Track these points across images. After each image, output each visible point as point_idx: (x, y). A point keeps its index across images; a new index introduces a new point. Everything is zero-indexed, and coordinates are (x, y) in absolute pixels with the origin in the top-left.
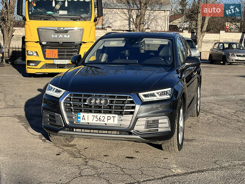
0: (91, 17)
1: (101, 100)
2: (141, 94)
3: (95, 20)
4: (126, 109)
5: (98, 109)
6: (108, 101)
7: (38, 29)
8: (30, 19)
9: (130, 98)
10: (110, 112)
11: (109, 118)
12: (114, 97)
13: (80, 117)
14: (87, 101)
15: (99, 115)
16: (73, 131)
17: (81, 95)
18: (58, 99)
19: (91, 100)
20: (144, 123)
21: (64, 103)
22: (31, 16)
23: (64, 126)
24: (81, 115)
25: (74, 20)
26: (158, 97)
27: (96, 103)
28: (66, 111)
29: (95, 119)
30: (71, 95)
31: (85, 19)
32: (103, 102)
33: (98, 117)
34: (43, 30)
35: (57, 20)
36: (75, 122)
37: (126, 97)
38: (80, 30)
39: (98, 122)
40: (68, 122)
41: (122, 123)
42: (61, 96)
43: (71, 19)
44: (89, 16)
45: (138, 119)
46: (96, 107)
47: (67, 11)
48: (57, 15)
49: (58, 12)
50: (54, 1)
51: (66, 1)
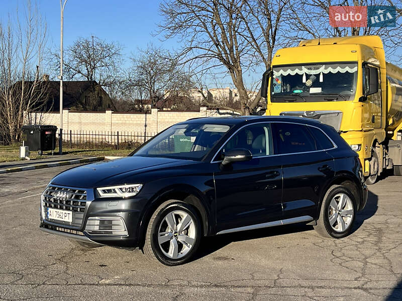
0: (354, 95)
2: (99, 190)
3: (362, 100)
7: (281, 114)
8: (271, 102)
11: (66, 215)
12: (75, 191)
22: (274, 97)
23: (42, 222)
24: (50, 210)
25: (328, 100)
26: (118, 194)
31: (345, 98)
33: (59, 214)
37: (83, 192)
38: (337, 114)
39: (59, 219)
43: (325, 100)
44: (352, 93)
45: (89, 218)
47: (321, 88)
48: (306, 94)
49: (308, 90)
50: (304, 75)
51: (321, 74)
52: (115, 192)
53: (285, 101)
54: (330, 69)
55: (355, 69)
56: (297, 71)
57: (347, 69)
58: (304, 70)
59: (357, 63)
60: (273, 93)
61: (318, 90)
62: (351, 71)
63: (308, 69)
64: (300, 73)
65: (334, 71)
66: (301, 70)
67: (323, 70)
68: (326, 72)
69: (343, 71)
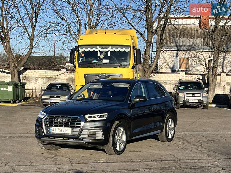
0: (129, 64)
1: (63, 119)
2: (87, 116)
3: (133, 67)
4: (76, 125)
5: (61, 125)
6: (67, 120)
7: (85, 75)
8: (79, 67)
9: (79, 118)
10: (68, 127)
11: (66, 130)
12: (70, 118)
13: (51, 130)
14: (56, 120)
15: (61, 128)
16: (50, 138)
17: (53, 117)
18: (42, 119)
19: (58, 119)
20: (86, 133)
21: (45, 121)
22: (80, 64)
23: (44, 135)
24: (52, 128)
25: (114, 67)
26: (97, 119)
27: (60, 121)
28: (45, 126)
29: (59, 130)
30: (48, 116)
31: (124, 66)
32: (64, 120)
33: (61, 129)
34: (89, 76)
35: (100, 68)
36: (49, 133)
37: (77, 118)
38: (119, 76)
39: (61, 132)
40: (45, 132)
41: (74, 133)
42: (43, 117)
43: (112, 67)
44: (128, 64)
45: (83, 131)
46: (60, 123)
47: (109, 60)
48: (100, 63)
49: (101, 61)
50: (99, 51)
51: (109, 51)
52: (96, 117)
53: (87, 67)
54: (114, 49)
55: (129, 50)
56: (94, 49)
57: (124, 49)
58: (99, 49)
59: (130, 46)
60: (79, 62)
61: (107, 61)
62: (127, 50)
63: (101, 48)
64: (96, 50)
65: (117, 50)
66: (97, 48)
67: (110, 49)
68: (112, 50)
69: (122, 50)
